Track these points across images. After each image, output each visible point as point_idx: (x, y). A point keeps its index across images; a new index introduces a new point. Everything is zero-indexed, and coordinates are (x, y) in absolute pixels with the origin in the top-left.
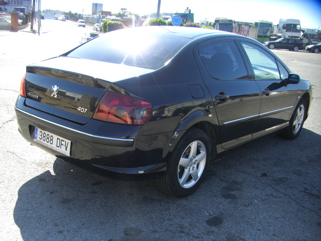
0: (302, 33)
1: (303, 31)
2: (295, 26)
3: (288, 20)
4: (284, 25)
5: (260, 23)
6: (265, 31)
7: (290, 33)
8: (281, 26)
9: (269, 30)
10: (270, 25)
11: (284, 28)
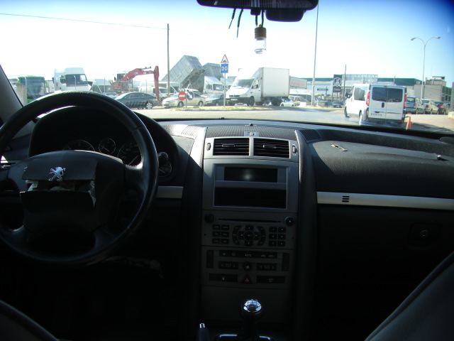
0: (90, 87)
1: (91, 83)
2: (78, 76)
3: (66, 69)
4: (62, 77)
5: (27, 78)
6: (37, 89)
7: (74, 88)
8: (58, 79)
9: (41, 86)
10: (42, 79)
11: (62, 81)
